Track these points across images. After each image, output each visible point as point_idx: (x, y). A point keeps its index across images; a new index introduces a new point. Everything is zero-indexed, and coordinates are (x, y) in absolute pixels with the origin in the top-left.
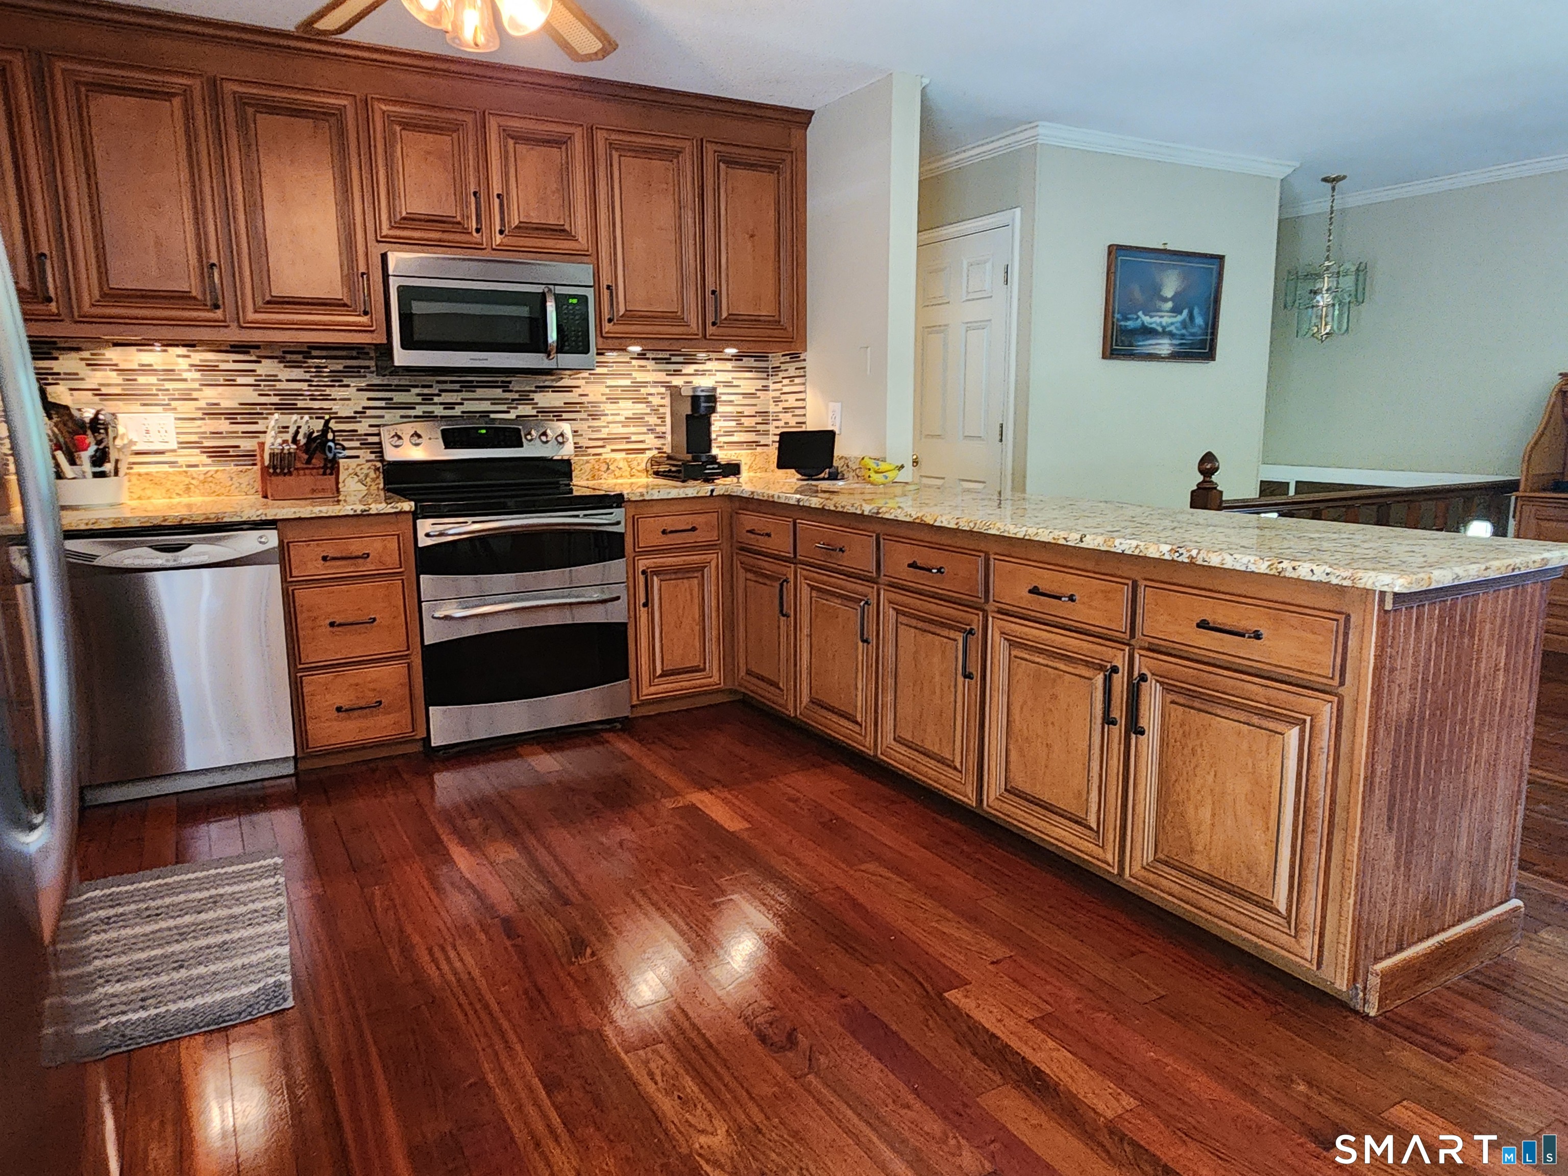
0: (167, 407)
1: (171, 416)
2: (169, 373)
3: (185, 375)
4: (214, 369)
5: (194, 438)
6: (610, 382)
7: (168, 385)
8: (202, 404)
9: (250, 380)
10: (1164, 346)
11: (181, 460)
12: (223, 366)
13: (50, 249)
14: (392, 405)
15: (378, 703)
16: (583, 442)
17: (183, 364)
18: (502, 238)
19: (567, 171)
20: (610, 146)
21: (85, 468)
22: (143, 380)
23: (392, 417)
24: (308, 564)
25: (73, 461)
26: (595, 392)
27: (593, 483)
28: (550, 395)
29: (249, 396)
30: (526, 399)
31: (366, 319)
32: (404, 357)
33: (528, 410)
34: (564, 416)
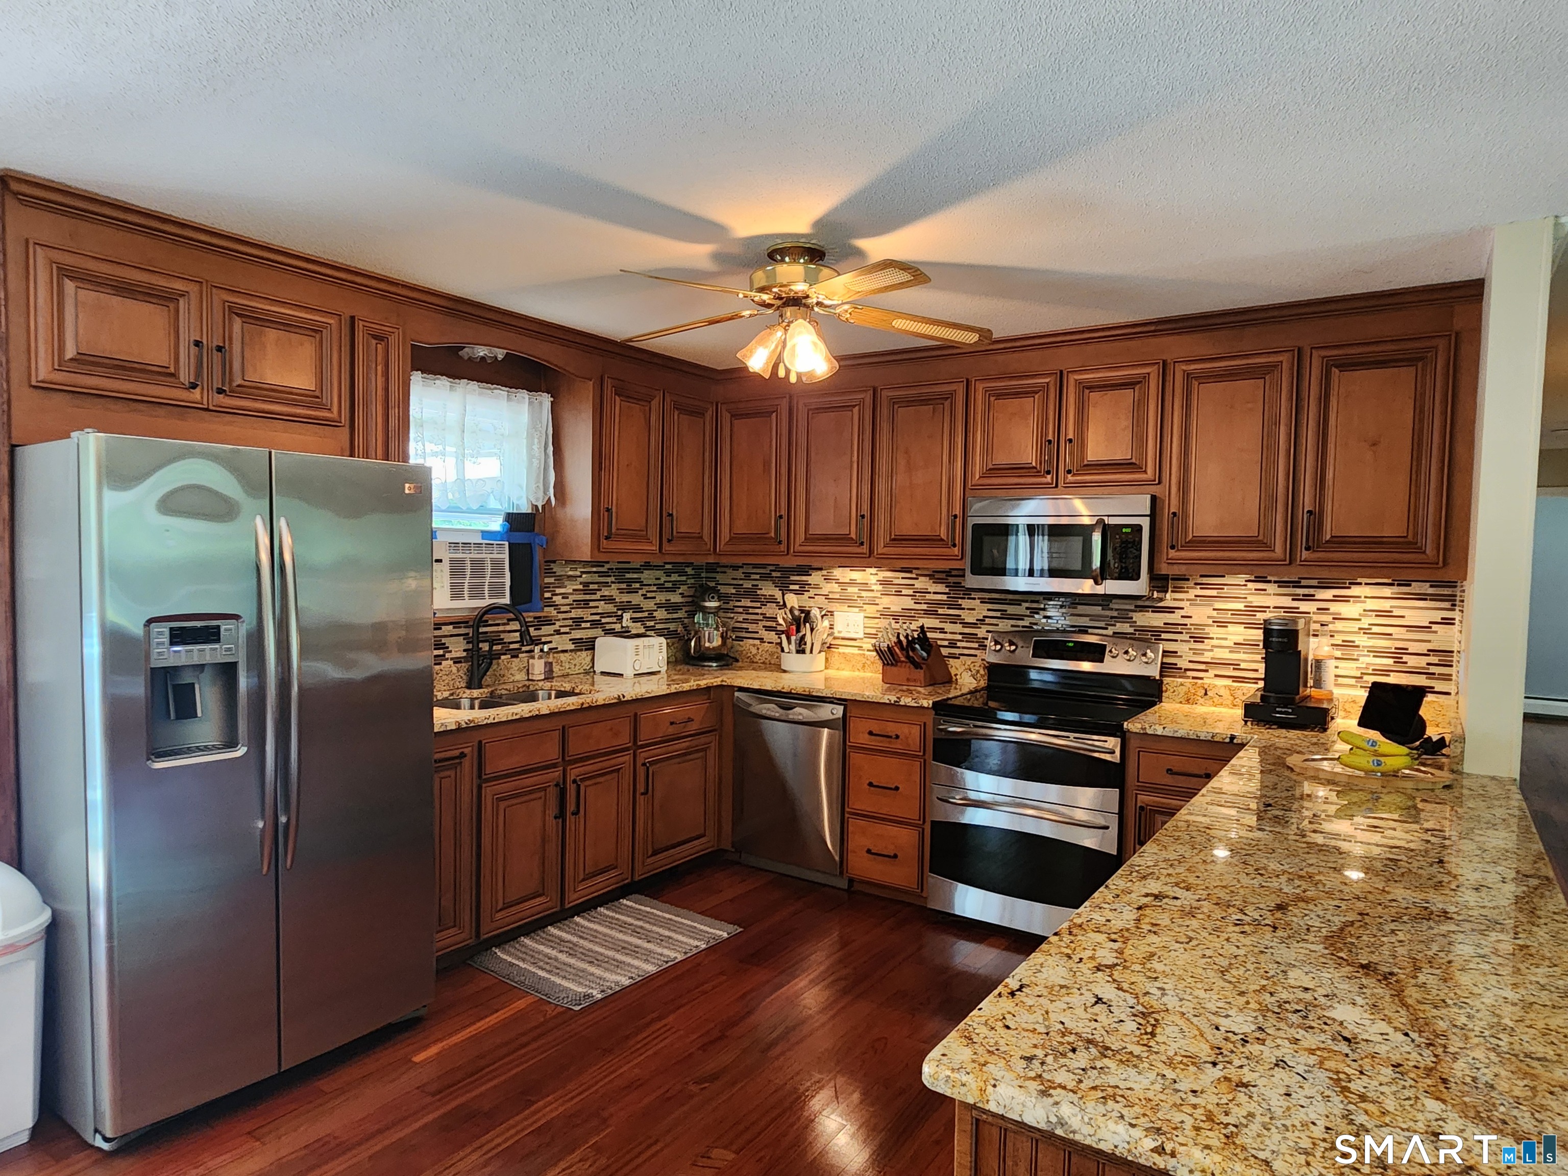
0: (861, 609)
1: (862, 615)
2: (865, 586)
3: (874, 587)
4: (891, 583)
5: (873, 631)
6: (1219, 605)
7: (864, 594)
8: (880, 608)
9: (911, 592)
11: (863, 647)
12: (896, 581)
13: (784, 512)
14: (1005, 616)
15: (895, 856)
16: (1182, 663)
17: (873, 580)
18: (1070, 478)
19: (1139, 408)
20: (1188, 376)
21: (793, 647)
22: (851, 590)
23: (1005, 625)
24: (859, 735)
25: (789, 642)
26: (1200, 614)
27: (1186, 707)
28: (1150, 614)
29: (909, 603)
30: (1124, 617)
31: (956, 551)
32: (972, 581)
33: (1126, 628)
34: (1164, 636)
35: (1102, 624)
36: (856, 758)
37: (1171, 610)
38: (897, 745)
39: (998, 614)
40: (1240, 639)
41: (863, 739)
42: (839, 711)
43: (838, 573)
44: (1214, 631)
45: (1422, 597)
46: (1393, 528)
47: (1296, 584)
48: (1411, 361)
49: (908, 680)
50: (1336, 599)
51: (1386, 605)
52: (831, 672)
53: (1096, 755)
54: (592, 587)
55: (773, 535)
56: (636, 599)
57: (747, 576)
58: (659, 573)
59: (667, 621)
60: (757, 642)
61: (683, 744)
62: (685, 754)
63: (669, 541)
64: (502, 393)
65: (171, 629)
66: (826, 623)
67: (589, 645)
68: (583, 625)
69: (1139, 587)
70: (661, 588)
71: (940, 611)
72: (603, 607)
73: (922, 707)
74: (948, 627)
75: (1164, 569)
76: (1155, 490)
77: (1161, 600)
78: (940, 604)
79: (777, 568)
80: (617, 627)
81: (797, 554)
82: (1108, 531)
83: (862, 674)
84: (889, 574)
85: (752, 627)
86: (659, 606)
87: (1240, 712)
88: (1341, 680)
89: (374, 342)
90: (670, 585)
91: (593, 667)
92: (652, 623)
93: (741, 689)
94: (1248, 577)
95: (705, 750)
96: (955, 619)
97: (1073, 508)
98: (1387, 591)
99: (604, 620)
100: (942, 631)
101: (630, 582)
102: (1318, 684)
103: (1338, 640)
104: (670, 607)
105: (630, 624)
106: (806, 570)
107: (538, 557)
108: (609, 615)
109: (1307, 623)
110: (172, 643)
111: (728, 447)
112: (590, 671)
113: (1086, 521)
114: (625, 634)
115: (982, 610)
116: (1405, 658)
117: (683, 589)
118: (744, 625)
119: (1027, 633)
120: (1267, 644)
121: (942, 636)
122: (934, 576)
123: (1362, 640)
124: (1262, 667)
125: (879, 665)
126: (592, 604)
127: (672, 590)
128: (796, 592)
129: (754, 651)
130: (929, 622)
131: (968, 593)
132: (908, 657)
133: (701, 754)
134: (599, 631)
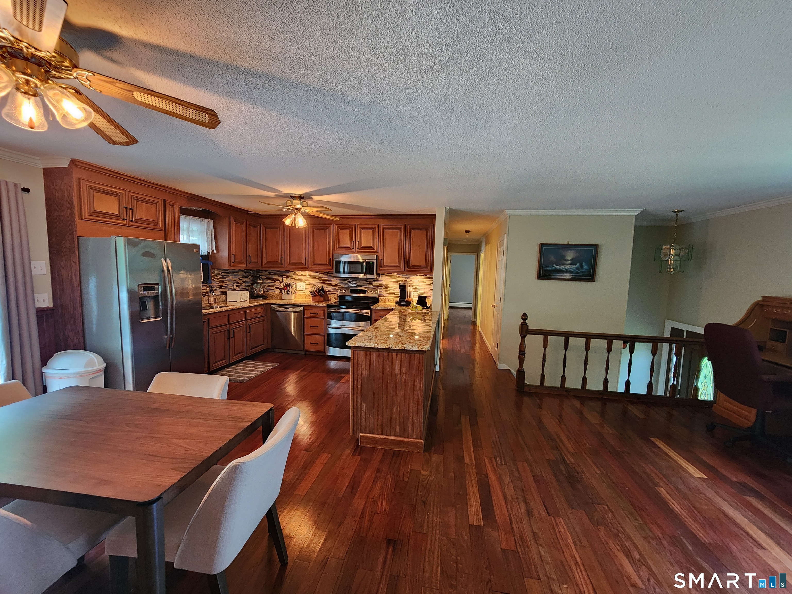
0: (304, 282)
1: (304, 283)
2: (305, 276)
3: (308, 276)
4: (312, 275)
5: (308, 288)
6: (390, 280)
7: (305, 278)
8: (310, 282)
9: (318, 278)
10: (568, 276)
11: (306, 292)
12: (314, 275)
13: (283, 256)
14: (343, 283)
15: (318, 343)
16: (383, 294)
17: (307, 274)
18: (358, 250)
19: (373, 234)
20: (384, 228)
21: (286, 293)
22: (301, 277)
23: (342, 286)
24: (308, 314)
25: (285, 291)
26: (387, 282)
27: (384, 304)
28: (376, 282)
29: (318, 281)
30: (370, 283)
31: (331, 267)
32: (335, 275)
33: (371, 286)
34: (379, 287)
35: (366, 285)
36: (306, 320)
37: (380, 281)
38: (318, 316)
39: (341, 283)
40: (395, 288)
41: (309, 315)
42: (302, 308)
43: (297, 272)
44: (390, 286)
45: (429, 278)
46: (423, 264)
47: (406, 275)
48: (426, 230)
49: (319, 300)
50: (414, 279)
51: (423, 280)
52: (296, 299)
53: (364, 314)
54: (225, 276)
55: (279, 262)
56: (237, 280)
57: (270, 273)
58: (243, 272)
59: (246, 286)
60: (273, 292)
61: (258, 319)
62: (259, 322)
63: (249, 263)
64: (199, 219)
65: (144, 287)
66: (295, 286)
67: (225, 293)
68: (223, 287)
69: (374, 276)
70: (244, 277)
71: (326, 282)
72: (228, 282)
73: (324, 306)
74: (328, 286)
75: (379, 272)
76: (377, 254)
77: (378, 279)
78: (326, 281)
79: (279, 271)
80: (232, 288)
81: (287, 267)
82: (367, 263)
83: (305, 299)
84: (312, 273)
85: (271, 288)
86: (243, 282)
87: (395, 304)
88: (414, 296)
89: (170, 207)
90: (246, 276)
91: (226, 299)
92: (241, 287)
93: (273, 304)
94: (397, 274)
95: (263, 321)
96: (330, 285)
97: (357, 257)
98: (423, 277)
99: (228, 286)
100: (327, 287)
101: (235, 275)
102: (410, 297)
103: (414, 287)
104: (246, 282)
105: (236, 287)
106: (288, 272)
107: (210, 268)
108: (230, 285)
109: (408, 284)
110: (144, 291)
111: (265, 236)
112: (226, 301)
113: (361, 261)
114: (234, 290)
115: (337, 282)
116: (426, 291)
117: (250, 277)
118: (269, 287)
119: (347, 288)
120: (400, 288)
121: (327, 289)
122: (324, 274)
123: (418, 287)
124: (399, 294)
125: (311, 296)
126: (225, 281)
127: (247, 277)
128: (286, 278)
129: (272, 294)
130: (324, 285)
131: (333, 278)
132: (319, 294)
133: (262, 322)
134: (227, 289)
